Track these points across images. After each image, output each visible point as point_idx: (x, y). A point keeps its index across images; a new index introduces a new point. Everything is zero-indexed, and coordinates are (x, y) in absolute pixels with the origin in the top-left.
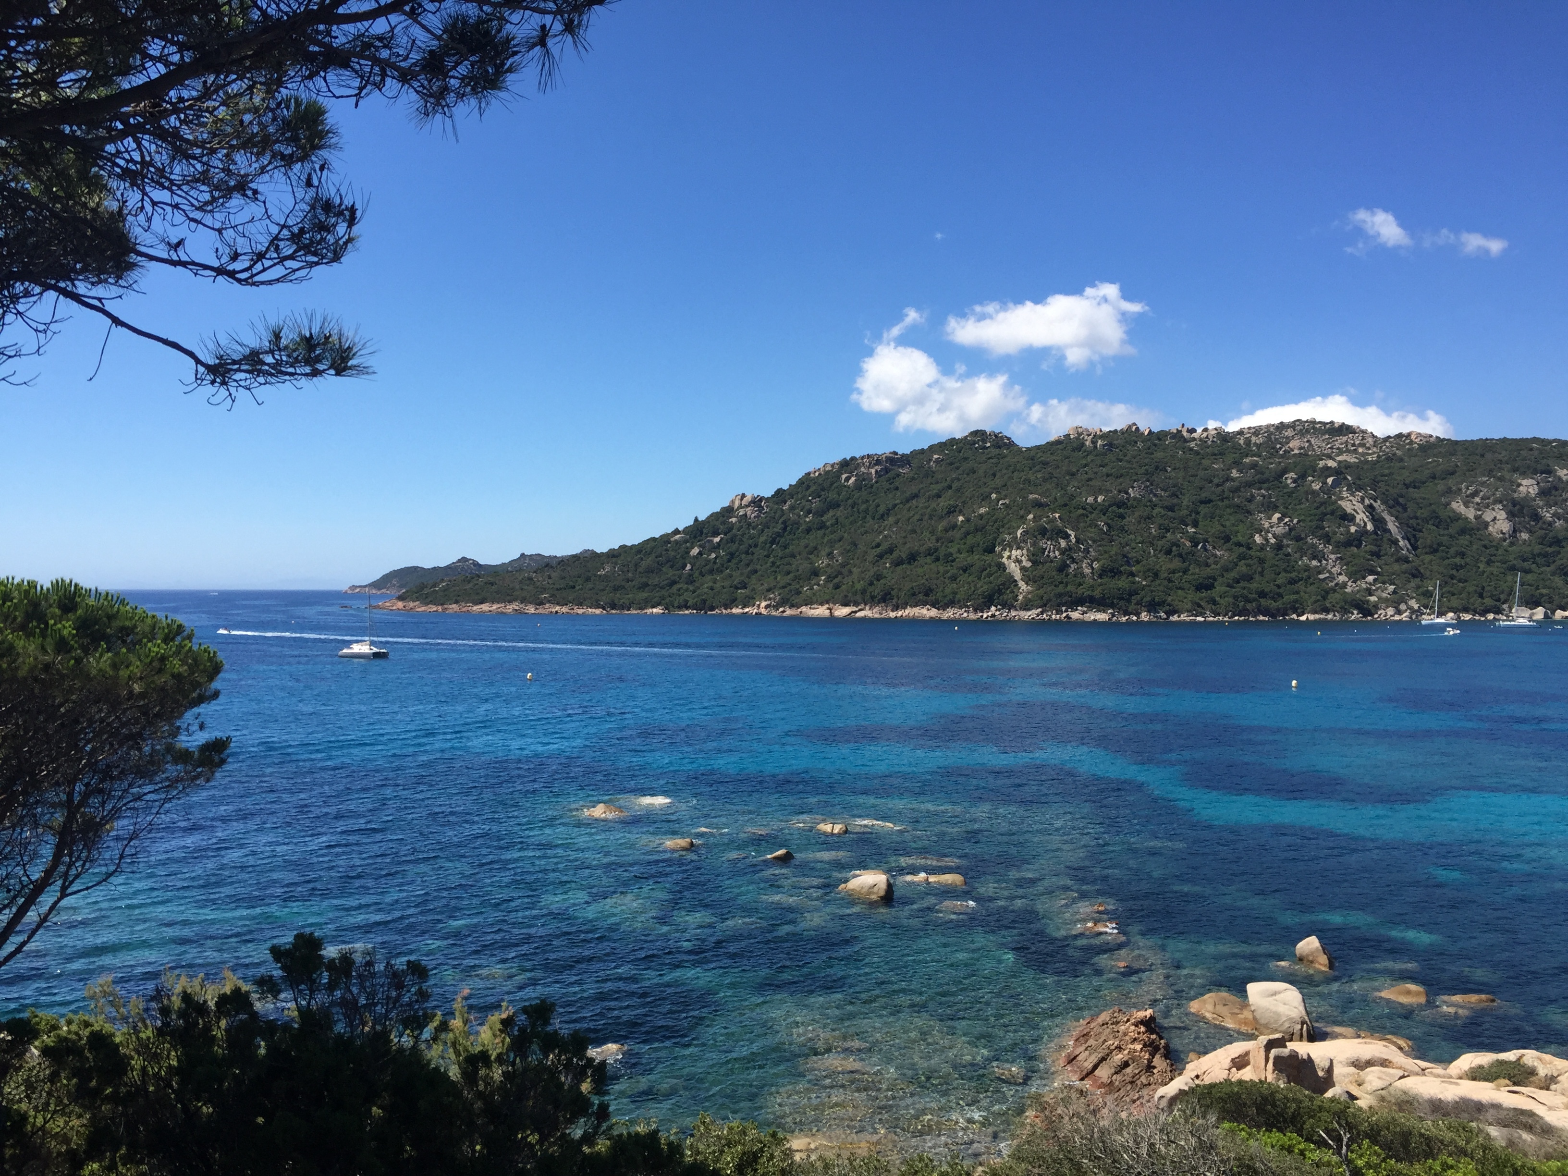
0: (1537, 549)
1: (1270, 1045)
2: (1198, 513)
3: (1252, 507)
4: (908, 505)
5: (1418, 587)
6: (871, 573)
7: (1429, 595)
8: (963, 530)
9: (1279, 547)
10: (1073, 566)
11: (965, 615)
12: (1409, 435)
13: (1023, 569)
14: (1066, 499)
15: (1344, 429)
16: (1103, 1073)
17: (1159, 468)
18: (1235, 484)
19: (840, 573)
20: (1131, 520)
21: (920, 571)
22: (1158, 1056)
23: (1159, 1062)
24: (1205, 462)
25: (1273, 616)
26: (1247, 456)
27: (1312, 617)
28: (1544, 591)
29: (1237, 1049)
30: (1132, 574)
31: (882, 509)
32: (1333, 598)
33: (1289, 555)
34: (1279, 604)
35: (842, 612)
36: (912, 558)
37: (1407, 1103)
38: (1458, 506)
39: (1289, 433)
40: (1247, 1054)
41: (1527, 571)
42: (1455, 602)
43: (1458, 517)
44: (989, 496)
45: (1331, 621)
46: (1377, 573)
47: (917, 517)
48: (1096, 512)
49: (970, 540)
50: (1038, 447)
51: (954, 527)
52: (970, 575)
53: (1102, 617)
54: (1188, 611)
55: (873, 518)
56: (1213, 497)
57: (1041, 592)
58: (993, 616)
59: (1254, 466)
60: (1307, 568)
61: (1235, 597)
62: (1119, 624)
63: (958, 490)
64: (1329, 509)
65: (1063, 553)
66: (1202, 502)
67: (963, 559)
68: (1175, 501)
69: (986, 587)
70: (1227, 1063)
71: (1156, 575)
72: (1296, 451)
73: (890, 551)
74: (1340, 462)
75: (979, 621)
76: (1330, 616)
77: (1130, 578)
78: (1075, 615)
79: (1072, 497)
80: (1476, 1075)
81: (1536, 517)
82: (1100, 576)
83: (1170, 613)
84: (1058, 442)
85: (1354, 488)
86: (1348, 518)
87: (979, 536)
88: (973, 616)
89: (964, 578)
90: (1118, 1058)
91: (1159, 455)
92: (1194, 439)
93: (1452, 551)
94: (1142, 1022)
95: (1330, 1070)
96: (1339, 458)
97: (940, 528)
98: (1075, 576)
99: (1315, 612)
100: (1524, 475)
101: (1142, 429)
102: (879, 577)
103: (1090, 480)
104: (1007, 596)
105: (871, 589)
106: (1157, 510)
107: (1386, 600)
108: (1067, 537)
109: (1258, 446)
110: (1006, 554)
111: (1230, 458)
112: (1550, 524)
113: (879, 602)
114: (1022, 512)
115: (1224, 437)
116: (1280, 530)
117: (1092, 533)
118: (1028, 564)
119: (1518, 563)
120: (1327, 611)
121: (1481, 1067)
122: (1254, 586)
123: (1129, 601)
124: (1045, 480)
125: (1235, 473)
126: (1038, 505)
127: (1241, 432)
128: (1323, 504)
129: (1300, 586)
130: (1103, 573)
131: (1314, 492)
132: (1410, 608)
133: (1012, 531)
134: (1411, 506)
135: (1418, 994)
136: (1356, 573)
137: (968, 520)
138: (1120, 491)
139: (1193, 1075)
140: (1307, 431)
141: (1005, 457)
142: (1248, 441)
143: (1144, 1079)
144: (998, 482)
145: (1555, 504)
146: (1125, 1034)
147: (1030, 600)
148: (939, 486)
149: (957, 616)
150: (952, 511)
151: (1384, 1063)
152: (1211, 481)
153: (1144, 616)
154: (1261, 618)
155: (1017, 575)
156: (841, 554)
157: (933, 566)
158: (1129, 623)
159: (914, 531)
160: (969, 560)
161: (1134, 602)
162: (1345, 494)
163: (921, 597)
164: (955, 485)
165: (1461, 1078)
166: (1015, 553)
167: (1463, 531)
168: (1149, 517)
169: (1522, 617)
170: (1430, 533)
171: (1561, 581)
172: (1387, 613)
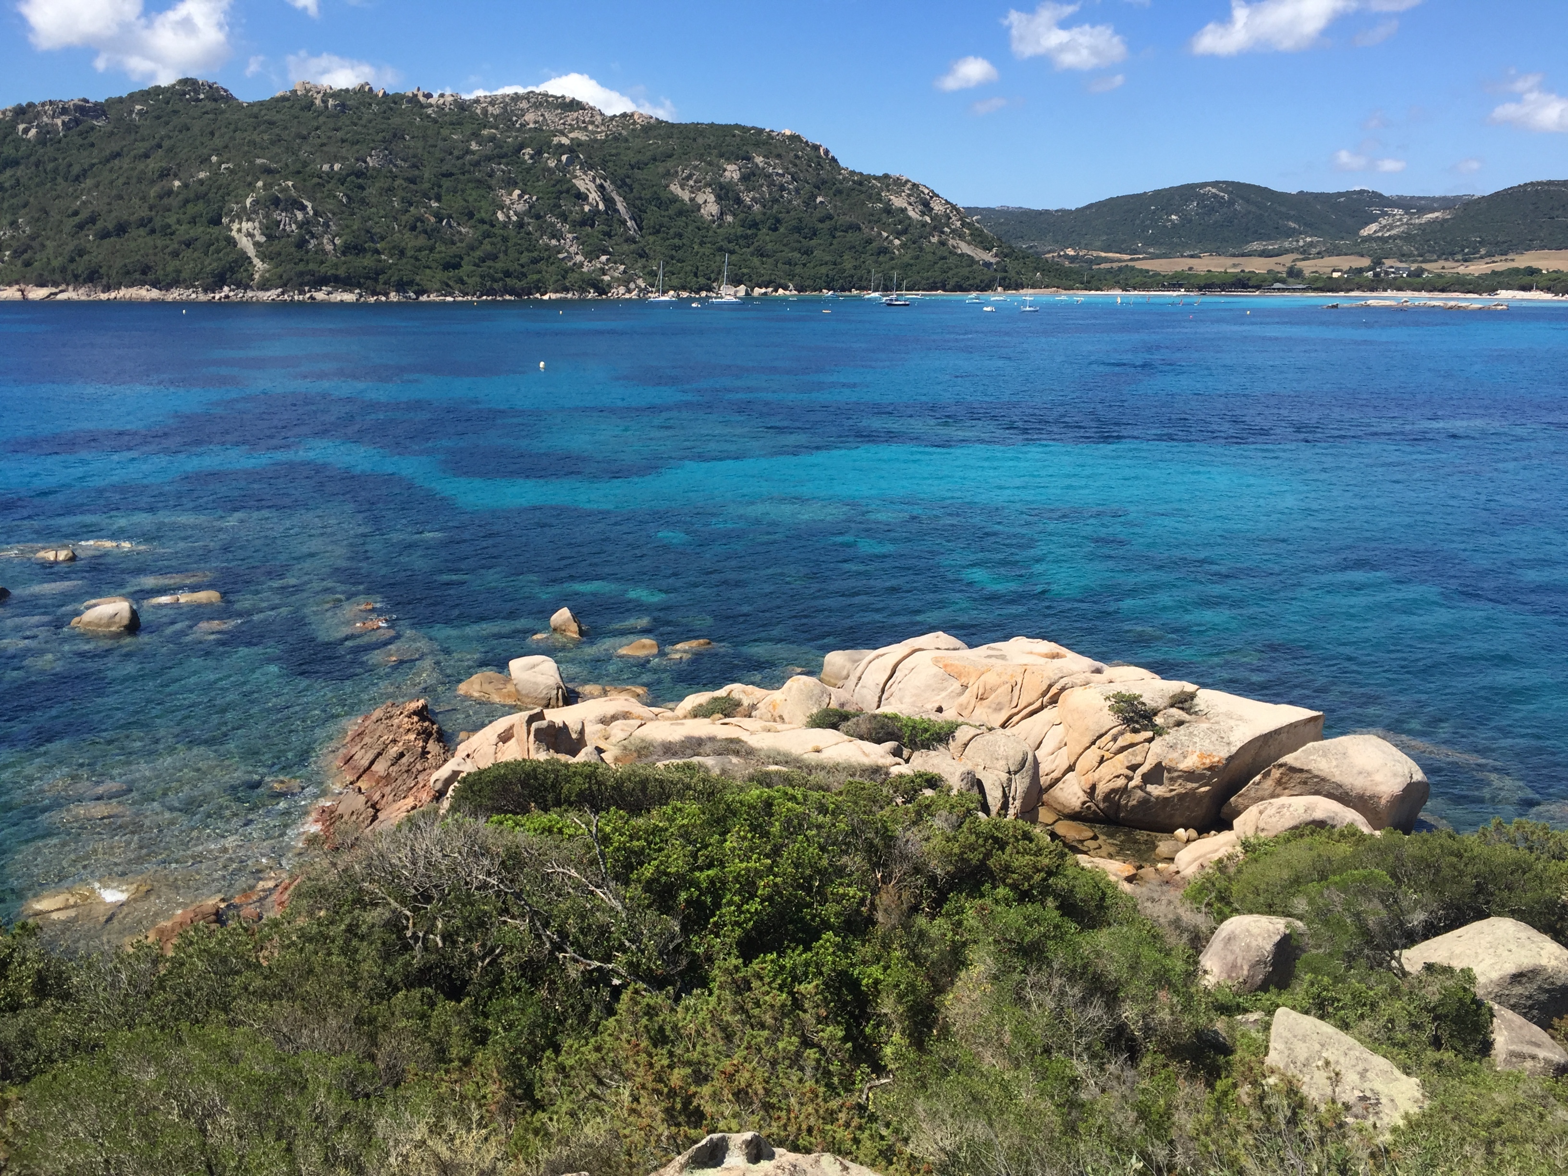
0: (740, 231)
1: (531, 720)
2: (440, 186)
3: (493, 182)
4: (109, 166)
5: (644, 267)
6: (70, 247)
7: (654, 274)
8: (181, 197)
9: (520, 225)
10: (313, 242)
11: (194, 296)
12: (632, 115)
13: (256, 244)
14: (299, 165)
15: (574, 105)
16: (380, 768)
17: (397, 135)
18: (476, 157)
19: (29, 247)
20: (371, 192)
21: (133, 245)
22: (431, 741)
23: (433, 747)
24: (445, 132)
25: (519, 295)
26: (485, 127)
27: (554, 296)
28: (745, 271)
29: (501, 725)
30: (377, 252)
31: (76, 170)
32: (572, 277)
33: (529, 233)
34: (523, 283)
35: (37, 294)
36: (121, 229)
37: (644, 750)
38: (675, 188)
39: (524, 105)
40: (512, 727)
41: (732, 252)
42: (675, 282)
43: (675, 199)
44: (208, 159)
45: (571, 299)
46: (609, 253)
47: (121, 181)
48: (333, 181)
49: (191, 209)
50: (261, 103)
51: (170, 193)
52: (195, 250)
53: (349, 297)
54: (438, 291)
55: (66, 180)
56: (455, 171)
57: (280, 270)
58: (227, 297)
59: (492, 138)
60: (547, 248)
61: (482, 277)
62: (366, 304)
63: (170, 150)
64: (565, 187)
65: (300, 226)
66: (444, 175)
67: (184, 231)
68: (417, 172)
69: (215, 264)
70: (494, 739)
71: (402, 253)
72: (532, 126)
73: (92, 220)
74: (572, 139)
75: (212, 302)
76: (570, 295)
77: (376, 256)
78: (320, 296)
79: (305, 164)
80: (697, 713)
81: (739, 201)
82: (344, 253)
83: (419, 293)
84: (284, 99)
85: (587, 166)
86: (581, 197)
87: (201, 206)
88: (202, 297)
89: (187, 253)
90: (394, 750)
91: (396, 121)
92: (431, 105)
93: (672, 231)
94: (415, 713)
95: (582, 732)
96: (571, 135)
97: (152, 193)
98: (316, 252)
99: (556, 292)
100: (729, 160)
101: (375, 90)
102: (81, 253)
103: (323, 145)
104: (241, 275)
105: (73, 266)
106: (398, 182)
107: (618, 280)
108: (303, 208)
109: (496, 117)
110: (235, 226)
111: (468, 129)
112: (749, 208)
113: (85, 282)
114: (249, 179)
115: (462, 106)
116: (521, 207)
117: (330, 205)
118: (263, 239)
119: (725, 244)
120: (566, 290)
121: (701, 705)
122: (499, 265)
123: (376, 280)
124: (273, 143)
125: (474, 146)
126: (268, 171)
127: (477, 101)
128: (558, 182)
129: (542, 265)
130: (347, 249)
131: (549, 169)
132: (638, 286)
133: (240, 201)
134: (636, 186)
135: (652, 646)
136: (591, 252)
137: (186, 186)
138: (357, 160)
139: (464, 754)
140: (541, 104)
141: (223, 112)
142: (485, 111)
143: (419, 766)
144: (218, 142)
145: (754, 189)
146: (399, 727)
147: (268, 280)
148: (147, 145)
149: (184, 297)
150: (165, 174)
151: (626, 716)
152: (451, 153)
153: (394, 297)
154: (508, 297)
155: (251, 251)
156: (29, 223)
157: (148, 239)
158: (378, 303)
159: (120, 197)
160: (193, 233)
161: (381, 281)
162: (578, 173)
163: (137, 276)
164: (166, 144)
165: (685, 717)
166: (246, 226)
167: (680, 213)
168: (390, 189)
169: (728, 294)
170: (653, 216)
171: (756, 261)
172: (620, 291)
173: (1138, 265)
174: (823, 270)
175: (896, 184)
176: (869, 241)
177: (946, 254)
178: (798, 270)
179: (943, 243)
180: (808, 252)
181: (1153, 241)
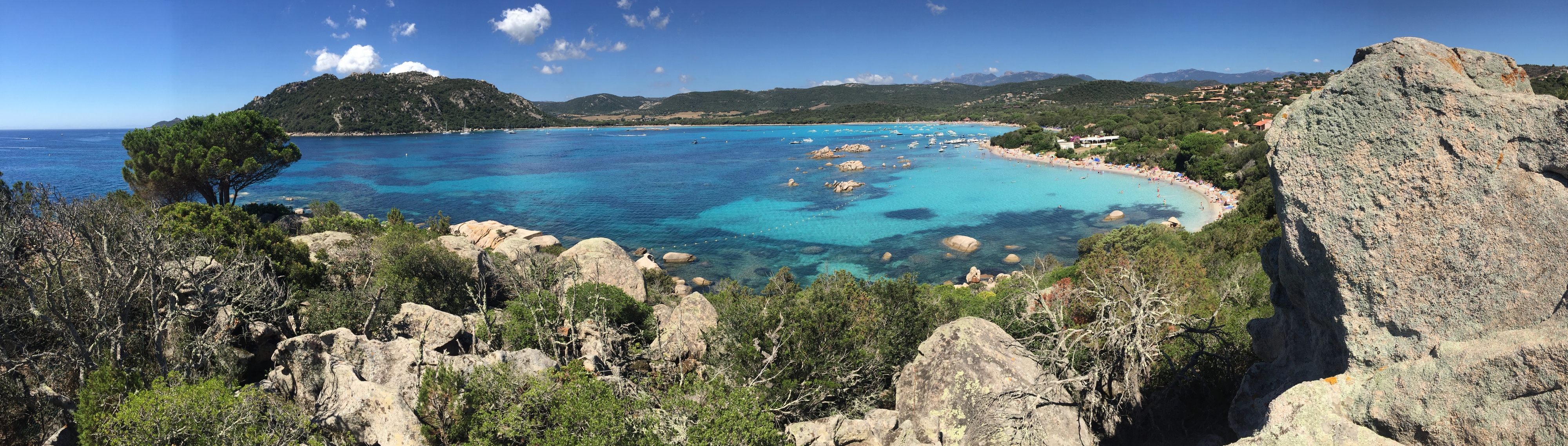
0: (469, 111)
2: (387, 101)
3: (401, 99)
4: (306, 98)
5: (443, 123)
6: (296, 122)
7: (445, 125)
8: (322, 107)
9: (408, 112)
10: (354, 119)
11: (323, 134)
12: (441, 77)
13: (340, 120)
14: (351, 97)
17: (377, 87)
18: (397, 92)
20: (369, 104)
21: (310, 121)
24: (390, 85)
25: (406, 132)
26: (399, 83)
27: (416, 133)
28: (471, 124)
31: (299, 101)
32: (422, 127)
33: (410, 114)
34: (408, 129)
36: (308, 117)
38: (451, 99)
39: (410, 76)
41: (468, 118)
42: (452, 128)
43: (451, 102)
44: (330, 96)
45: (421, 133)
46: (432, 119)
47: (309, 103)
48: (360, 101)
49: (324, 111)
50: (344, 80)
51: (319, 106)
52: (324, 121)
53: (362, 134)
54: (385, 132)
55: (296, 103)
56: (391, 96)
57: (345, 127)
58: (331, 135)
59: (401, 87)
60: (415, 118)
61: (397, 127)
62: (366, 136)
64: (420, 100)
65: (351, 114)
66: (388, 98)
67: (322, 117)
68: (381, 97)
69: (330, 126)
71: (377, 121)
72: (412, 82)
73: (302, 115)
74: (423, 85)
75: (327, 136)
77: (369, 122)
78: (354, 134)
79: (353, 96)
81: (469, 102)
82: (361, 122)
83: (380, 132)
84: (349, 78)
85: (427, 93)
86: (425, 103)
87: (327, 109)
88: (325, 135)
89: (322, 123)
91: (377, 82)
92: (387, 77)
93: (451, 112)
97: (316, 106)
98: (354, 122)
99: (417, 131)
100: (467, 90)
101: (372, 74)
102: (298, 123)
103: (358, 90)
104: (335, 129)
105: (296, 127)
106: (376, 100)
107: (434, 127)
108: (352, 109)
109: (402, 80)
110: (335, 115)
111: (395, 84)
112: (472, 105)
114: (339, 101)
115: (395, 78)
116: (408, 107)
117: (359, 108)
118: (341, 118)
119: (465, 116)
120: (420, 130)
122: (401, 123)
124: (345, 90)
125: (396, 89)
126: (344, 99)
127: (397, 75)
128: (419, 98)
129: (413, 123)
130: (362, 120)
131: (416, 95)
132: (440, 129)
133: (337, 108)
134: (440, 99)
136: (427, 119)
137: (324, 104)
138: (366, 94)
140: (415, 75)
141: (334, 83)
142: (399, 78)
145: (473, 98)
147: (341, 130)
148: (316, 92)
149: (321, 135)
150: (319, 101)
152: (391, 91)
153: (374, 134)
154: (403, 133)
155: (338, 122)
157: (313, 119)
158: (369, 136)
159: (308, 108)
160: (325, 117)
161: (370, 129)
162: (424, 95)
163: (310, 129)
164: (320, 93)
166: (337, 115)
167: (453, 107)
168: (374, 103)
169: (466, 131)
170: (445, 108)
171: (474, 120)
172: (435, 131)
173: (583, 118)
174: (493, 122)
175: (514, 96)
176: (506, 113)
177: (528, 117)
178: (486, 123)
179: (527, 114)
180: (488, 117)
181: (587, 111)
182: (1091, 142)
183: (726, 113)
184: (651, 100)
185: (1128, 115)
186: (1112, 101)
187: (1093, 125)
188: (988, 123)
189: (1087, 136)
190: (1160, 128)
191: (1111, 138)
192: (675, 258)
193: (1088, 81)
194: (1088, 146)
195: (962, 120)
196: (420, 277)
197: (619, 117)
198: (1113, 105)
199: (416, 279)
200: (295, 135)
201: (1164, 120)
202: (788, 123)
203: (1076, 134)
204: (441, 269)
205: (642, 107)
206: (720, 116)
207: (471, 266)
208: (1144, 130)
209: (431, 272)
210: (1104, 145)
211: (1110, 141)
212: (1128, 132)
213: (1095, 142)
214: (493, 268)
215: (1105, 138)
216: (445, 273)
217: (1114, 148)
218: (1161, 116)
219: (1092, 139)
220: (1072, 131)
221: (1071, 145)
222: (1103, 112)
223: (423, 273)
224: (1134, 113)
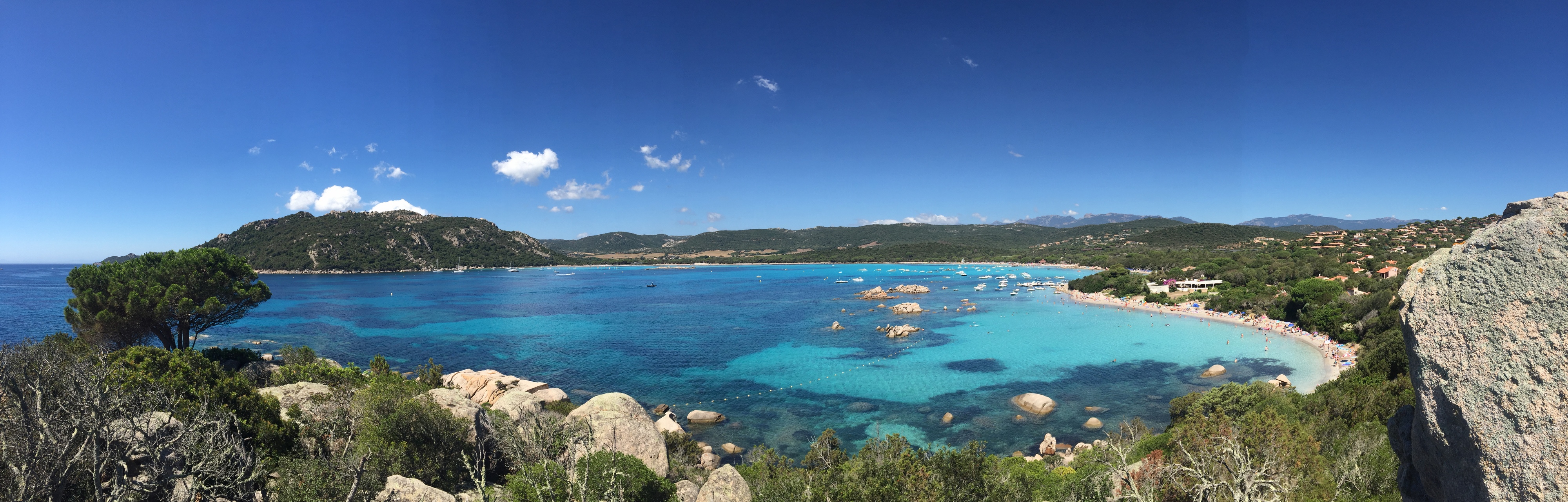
0: (465, 249)
2: (370, 239)
3: (387, 237)
4: (277, 236)
5: (433, 261)
7: (436, 263)
8: (297, 244)
9: (394, 249)
10: (332, 255)
11: (296, 273)
12: (431, 216)
13: (316, 257)
14: (329, 234)
15: (412, 213)
17: (357, 225)
18: (381, 230)
20: (349, 241)
21: (281, 258)
24: (371, 222)
25: (392, 271)
26: (384, 220)
28: (466, 261)
31: (269, 238)
32: (409, 265)
33: (396, 252)
34: (393, 267)
36: (279, 254)
38: (444, 237)
39: (397, 213)
41: (462, 255)
42: (443, 265)
43: (444, 240)
44: (304, 233)
46: (421, 257)
47: (280, 240)
48: (339, 238)
49: (298, 248)
50: (320, 216)
51: (293, 244)
52: (299, 259)
53: (341, 272)
54: (367, 270)
55: (266, 240)
56: (374, 234)
57: (321, 264)
58: (306, 273)
59: (386, 224)
60: (402, 256)
61: (381, 265)
63: (295, 231)
64: (409, 238)
65: (328, 252)
66: (371, 235)
67: (296, 254)
68: (363, 235)
69: (304, 263)
71: (357, 259)
72: (399, 219)
73: (272, 252)
74: (412, 223)
75: (301, 274)
76: (409, 271)
77: (349, 259)
78: (332, 272)
79: (331, 234)
81: (465, 240)
83: (361, 271)
84: (326, 215)
85: (416, 231)
86: (414, 241)
87: (302, 246)
88: (299, 273)
89: (296, 260)
91: (357, 220)
92: (368, 215)
93: (442, 250)
97: (288, 244)
98: (332, 259)
99: (404, 270)
100: (462, 228)
103: (337, 228)
104: (311, 266)
106: (357, 238)
107: (424, 265)
108: (330, 247)
109: (388, 217)
110: (311, 252)
111: (379, 221)
112: (468, 242)
113: (269, 268)
114: (315, 238)
115: (377, 214)
116: (394, 244)
117: (337, 245)
118: (317, 255)
119: (459, 253)
120: (408, 269)
122: (386, 262)
123: (348, 267)
124: (322, 228)
125: (380, 226)
126: (320, 236)
127: (382, 213)
128: (407, 236)
129: (400, 261)
130: (341, 258)
131: (404, 233)
132: (430, 267)
133: (313, 245)
134: (431, 236)
136: (415, 257)
137: (298, 240)
138: (346, 232)
140: (402, 213)
141: (310, 220)
142: (384, 215)
144: (307, 229)
145: (470, 237)
147: (317, 268)
148: (288, 231)
149: (294, 273)
150: (292, 238)
152: (373, 229)
153: (353, 272)
154: (389, 271)
155: (314, 259)
156: (255, 253)
157: (286, 256)
158: (349, 274)
159: (279, 245)
160: (298, 254)
161: (350, 267)
162: (413, 234)
163: (282, 266)
164: (293, 230)
166: (313, 252)
168: (355, 240)
169: (460, 269)
170: (436, 245)
171: (471, 258)
172: (425, 269)
173: (597, 257)
174: (493, 260)
175: (518, 234)
176: (508, 251)
177: (533, 255)
178: (485, 261)
179: (532, 251)
180: (488, 255)
181: (600, 249)
182: (1190, 286)
183: (760, 252)
184: (674, 238)
185: (1233, 259)
186: (1215, 244)
187: (1192, 268)
188: (1065, 266)
189: (1184, 279)
190: (1269, 273)
191: (1213, 282)
192: (701, 417)
193: (1188, 223)
194: (1186, 290)
195: (1037, 262)
196: (409, 442)
197: (639, 256)
198: (1216, 248)
199: (404, 443)
200: (264, 272)
201: (1274, 265)
202: (832, 262)
203: (1172, 277)
204: (432, 431)
205: (665, 245)
206: (753, 254)
207: (467, 427)
208: (1251, 275)
209: (421, 434)
210: (1204, 290)
211: (1211, 285)
212: (1233, 276)
213: (1194, 286)
214: (492, 430)
215: (1206, 282)
216: (437, 435)
217: (1215, 294)
218: (1271, 260)
219: (1191, 282)
220: (1166, 273)
221: (1165, 289)
222: (1204, 255)
223: (412, 435)
224: (1239, 257)
